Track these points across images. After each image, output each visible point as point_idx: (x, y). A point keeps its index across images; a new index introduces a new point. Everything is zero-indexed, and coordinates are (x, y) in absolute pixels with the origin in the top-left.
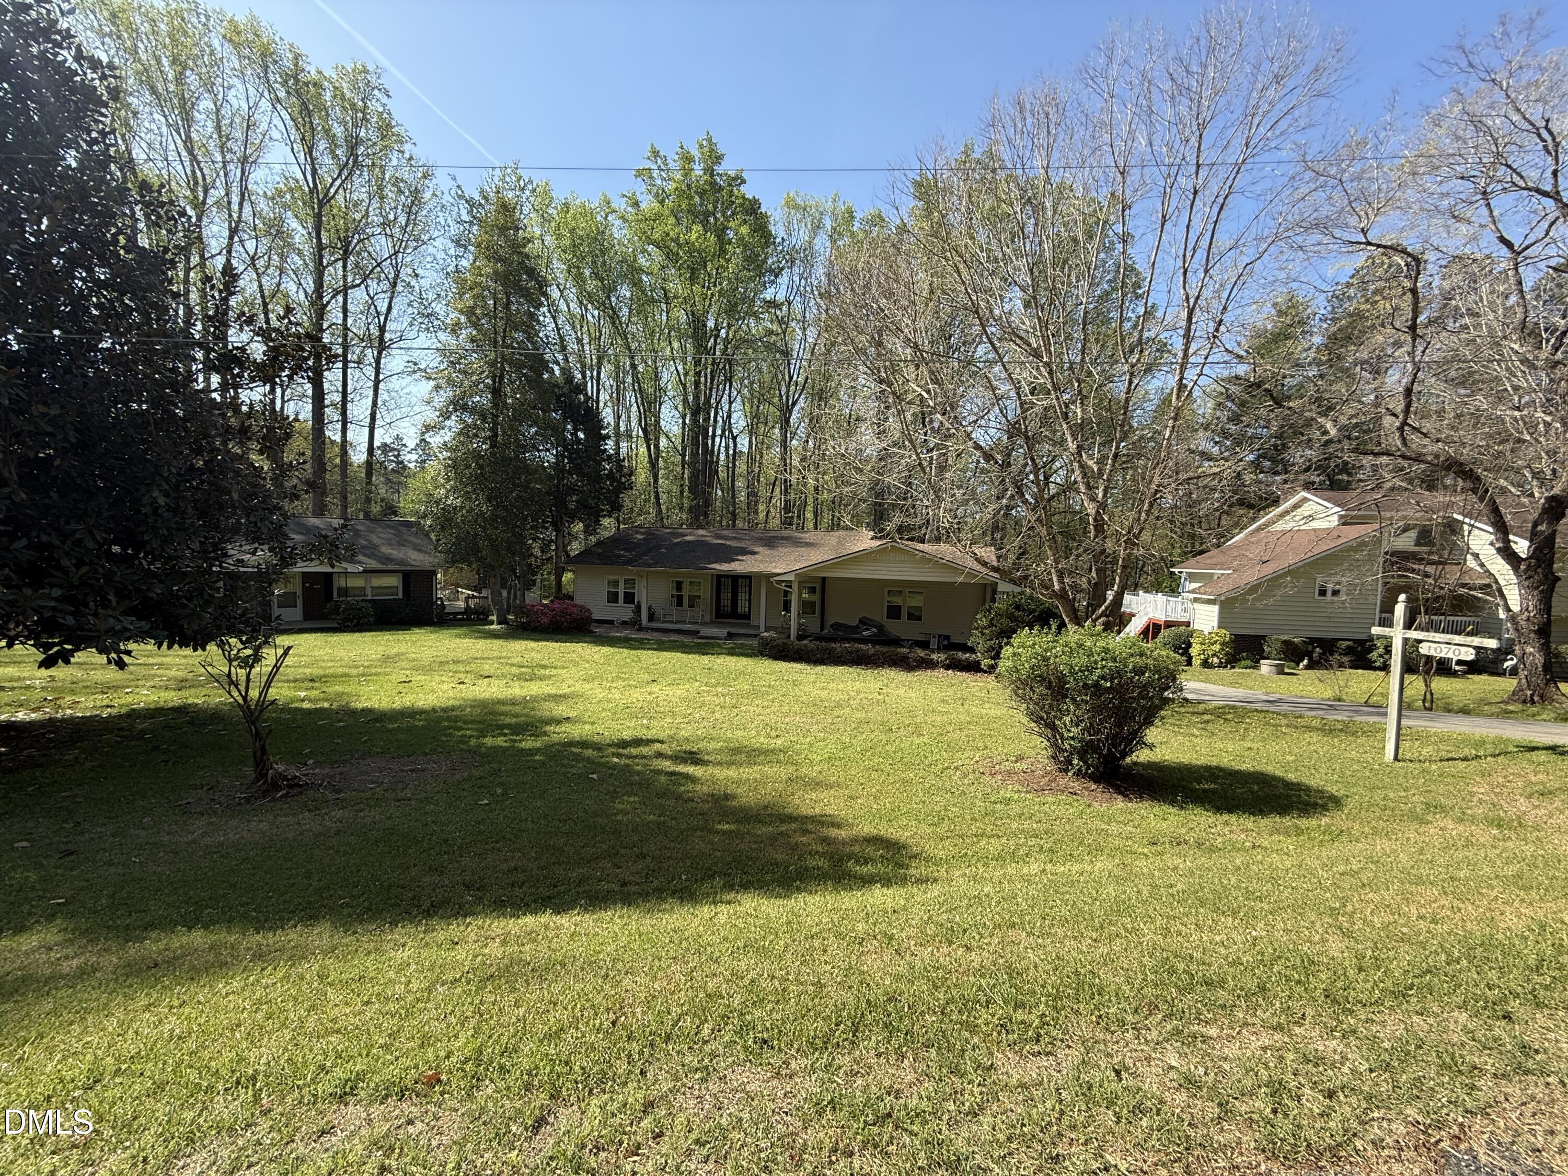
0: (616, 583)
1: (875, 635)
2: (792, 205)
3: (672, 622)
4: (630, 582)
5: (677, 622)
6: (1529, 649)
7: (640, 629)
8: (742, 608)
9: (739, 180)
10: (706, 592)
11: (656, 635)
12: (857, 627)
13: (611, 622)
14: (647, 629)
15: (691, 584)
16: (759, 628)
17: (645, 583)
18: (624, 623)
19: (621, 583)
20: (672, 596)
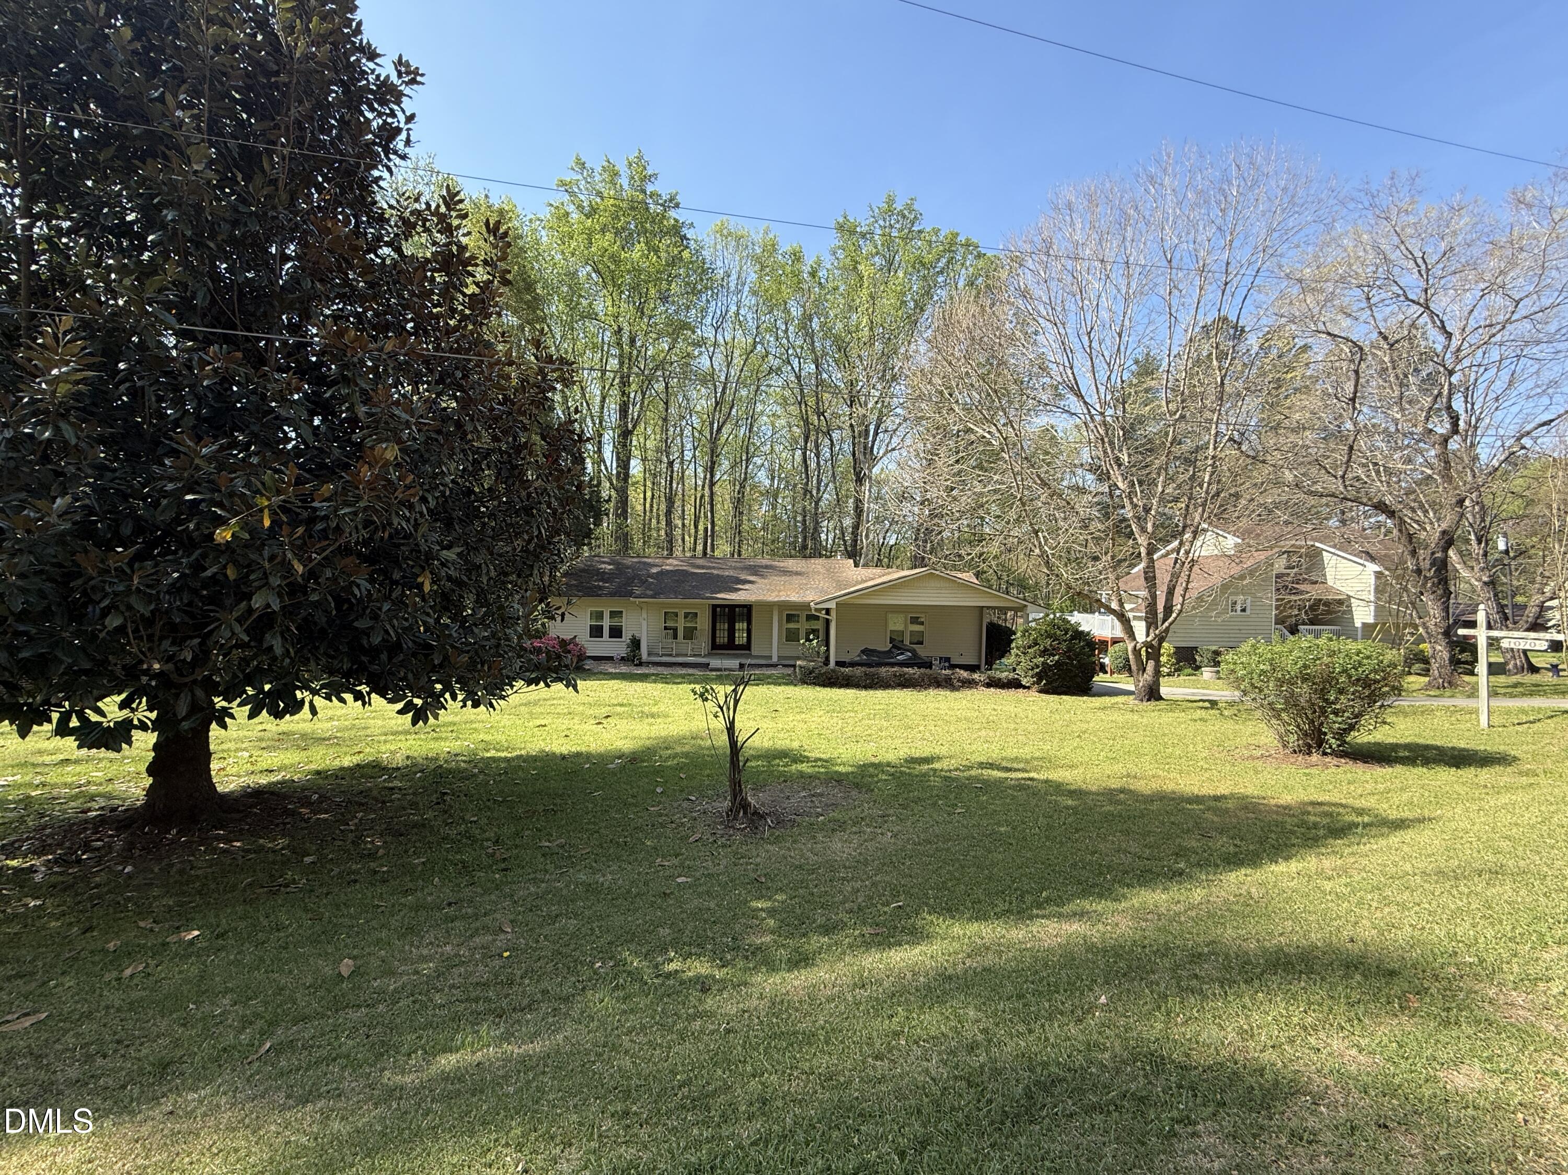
0: (600, 616)
2: (724, 233)
3: (671, 655)
4: (614, 614)
5: (677, 655)
6: (1439, 648)
7: (641, 664)
8: (741, 637)
9: (673, 202)
10: (703, 623)
11: (660, 670)
12: (890, 651)
13: (610, 659)
14: (648, 664)
15: (686, 615)
16: (770, 657)
17: (644, 615)
18: (623, 659)
19: (606, 616)
20: (666, 628)
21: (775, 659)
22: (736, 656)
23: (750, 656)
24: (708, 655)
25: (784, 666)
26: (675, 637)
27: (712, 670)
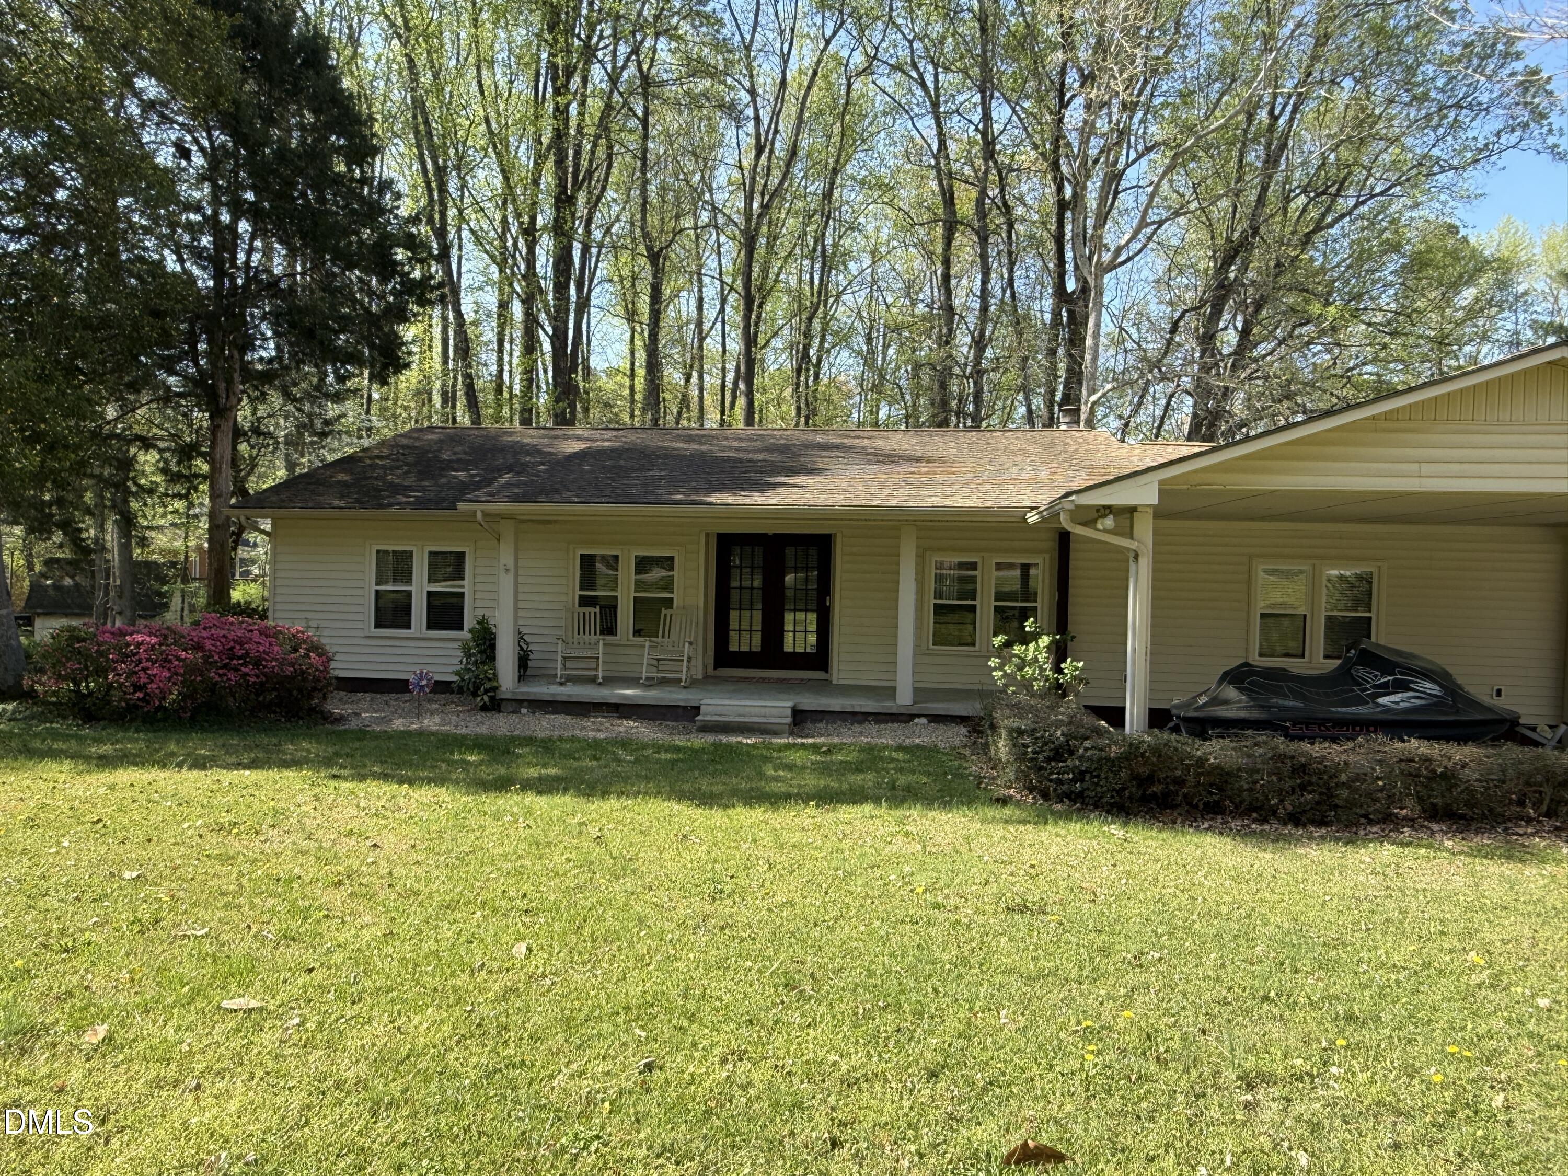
0: (407, 566)
1: (1436, 704)
3: (592, 680)
4: (449, 563)
5: (609, 681)
7: (495, 705)
8: (799, 632)
10: (692, 588)
13: (399, 687)
14: (518, 703)
15: (643, 564)
16: (891, 692)
17: (506, 557)
18: (441, 687)
19: (420, 568)
20: (585, 601)
21: (904, 698)
22: (785, 686)
23: (826, 687)
24: (707, 681)
25: (936, 719)
26: (609, 629)
27: (707, 728)
